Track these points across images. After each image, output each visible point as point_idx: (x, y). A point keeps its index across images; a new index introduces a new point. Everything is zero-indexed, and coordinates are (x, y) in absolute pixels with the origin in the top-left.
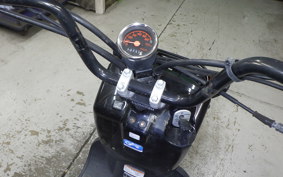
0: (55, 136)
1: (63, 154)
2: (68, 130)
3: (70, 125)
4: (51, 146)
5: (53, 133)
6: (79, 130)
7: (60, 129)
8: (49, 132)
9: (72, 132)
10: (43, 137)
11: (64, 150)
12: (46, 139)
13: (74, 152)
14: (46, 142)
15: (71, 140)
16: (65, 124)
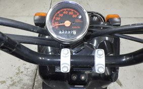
0: (16, 79)
1: (25, 87)
2: (22, 72)
3: (22, 69)
4: (16, 86)
5: (14, 78)
6: (29, 70)
7: (17, 74)
8: (11, 78)
9: (25, 72)
10: (9, 82)
11: (24, 85)
12: (11, 83)
13: (31, 83)
14: (13, 85)
15: (26, 78)
16: (19, 70)
